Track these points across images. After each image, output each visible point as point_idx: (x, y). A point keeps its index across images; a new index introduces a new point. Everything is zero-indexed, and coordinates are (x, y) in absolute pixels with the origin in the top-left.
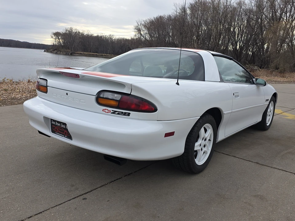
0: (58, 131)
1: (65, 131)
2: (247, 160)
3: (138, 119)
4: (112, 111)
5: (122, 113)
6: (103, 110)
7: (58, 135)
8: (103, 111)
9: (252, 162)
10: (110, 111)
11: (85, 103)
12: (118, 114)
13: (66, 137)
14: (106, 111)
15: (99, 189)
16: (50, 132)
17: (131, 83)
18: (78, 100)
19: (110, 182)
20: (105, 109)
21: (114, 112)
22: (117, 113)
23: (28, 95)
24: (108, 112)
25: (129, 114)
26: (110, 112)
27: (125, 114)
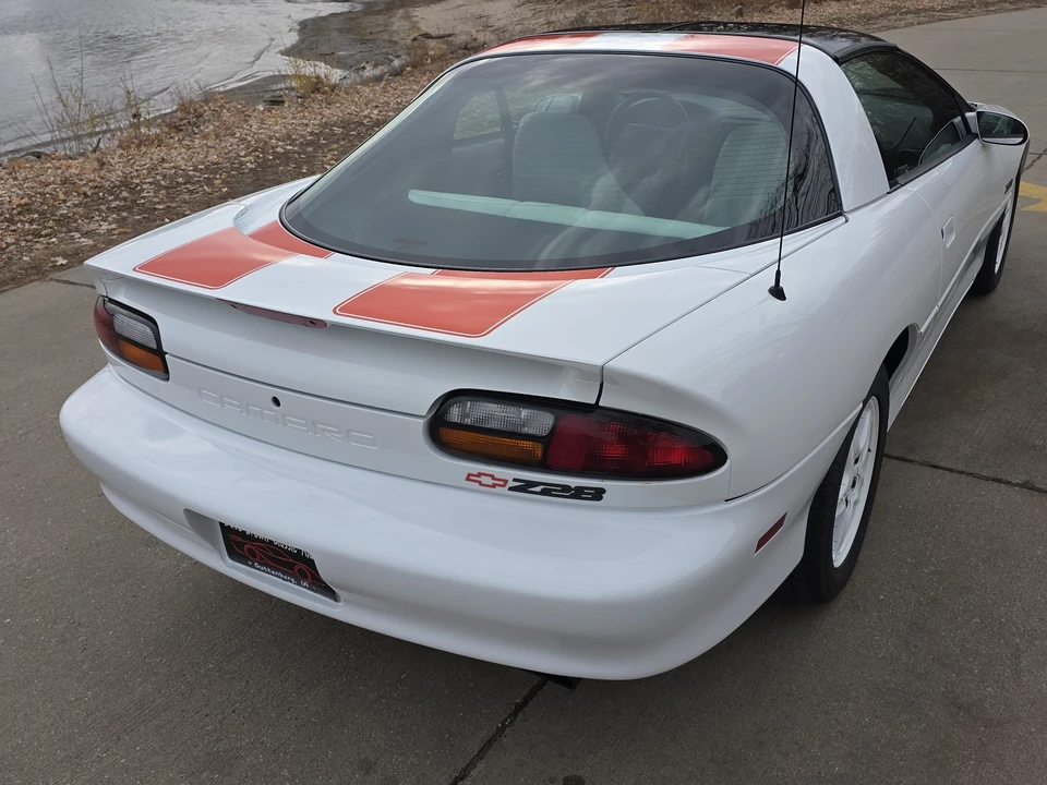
0: (262, 559)
1: (300, 566)
2: (987, 479)
3: (644, 510)
4: (515, 480)
5: (566, 488)
6: (469, 475)
7: (263, 571)
8: (468, 479)
9: (1008, 483)
10: (506, 481)
11: (374, 445)
12: (545, 492)
13: (305, 587)
14: (489, 481)
15: (481, 766)
16: (223, 559)
17: (599, 362)
18: (338, 433)
19: (510, 716)
20: (479, 475)
21: (525, 487)
22: (538, 489)
23: (9, 240)
24: (494, 486)
25: (598, 494)
26: (504, 486)
27: (578, 493)
